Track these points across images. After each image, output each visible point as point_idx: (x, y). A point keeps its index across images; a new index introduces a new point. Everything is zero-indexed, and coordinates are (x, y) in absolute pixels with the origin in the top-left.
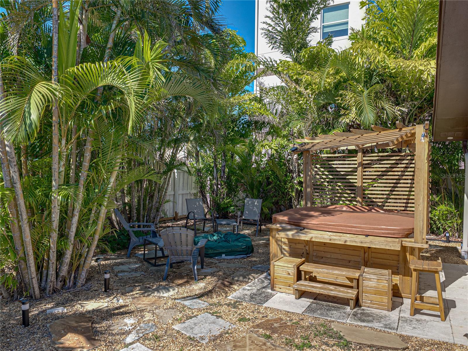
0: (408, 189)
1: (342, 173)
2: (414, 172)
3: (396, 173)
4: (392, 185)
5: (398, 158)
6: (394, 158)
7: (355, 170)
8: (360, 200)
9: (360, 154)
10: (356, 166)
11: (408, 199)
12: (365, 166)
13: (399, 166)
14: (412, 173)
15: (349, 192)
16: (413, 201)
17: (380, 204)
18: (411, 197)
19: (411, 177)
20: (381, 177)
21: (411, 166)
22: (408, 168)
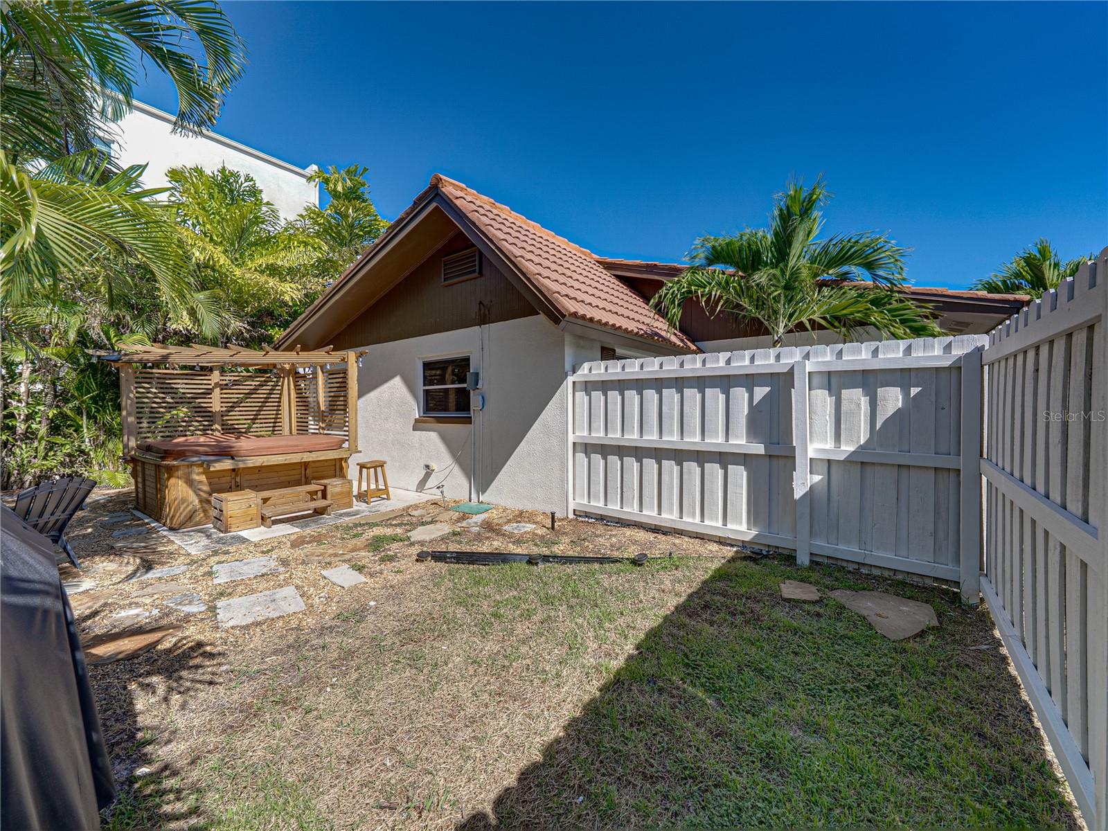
0: (274, 412)
1: (189, 395)
2: (280, 394)
3: (262, 396)
4: (260, 404)
5: (263, 379)
6: (258, 379)
7: (209, 391)
8: (220, 428)
9: (216, 373)
10: (211, 387)
11: (274, 427)
12: (223, 387)
13: (264, 388)
14: (278, 396)
15: (200, 419)
16: (280, 424)
17: (243, 430)
18: (278, 420)
19: (277, 400)
20: (248, 396)
21: (277, 388)
22: (274, 390)
